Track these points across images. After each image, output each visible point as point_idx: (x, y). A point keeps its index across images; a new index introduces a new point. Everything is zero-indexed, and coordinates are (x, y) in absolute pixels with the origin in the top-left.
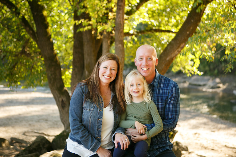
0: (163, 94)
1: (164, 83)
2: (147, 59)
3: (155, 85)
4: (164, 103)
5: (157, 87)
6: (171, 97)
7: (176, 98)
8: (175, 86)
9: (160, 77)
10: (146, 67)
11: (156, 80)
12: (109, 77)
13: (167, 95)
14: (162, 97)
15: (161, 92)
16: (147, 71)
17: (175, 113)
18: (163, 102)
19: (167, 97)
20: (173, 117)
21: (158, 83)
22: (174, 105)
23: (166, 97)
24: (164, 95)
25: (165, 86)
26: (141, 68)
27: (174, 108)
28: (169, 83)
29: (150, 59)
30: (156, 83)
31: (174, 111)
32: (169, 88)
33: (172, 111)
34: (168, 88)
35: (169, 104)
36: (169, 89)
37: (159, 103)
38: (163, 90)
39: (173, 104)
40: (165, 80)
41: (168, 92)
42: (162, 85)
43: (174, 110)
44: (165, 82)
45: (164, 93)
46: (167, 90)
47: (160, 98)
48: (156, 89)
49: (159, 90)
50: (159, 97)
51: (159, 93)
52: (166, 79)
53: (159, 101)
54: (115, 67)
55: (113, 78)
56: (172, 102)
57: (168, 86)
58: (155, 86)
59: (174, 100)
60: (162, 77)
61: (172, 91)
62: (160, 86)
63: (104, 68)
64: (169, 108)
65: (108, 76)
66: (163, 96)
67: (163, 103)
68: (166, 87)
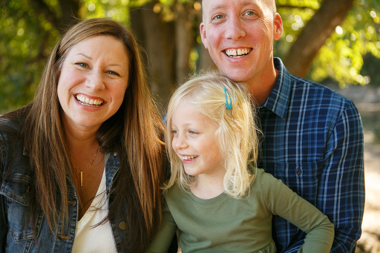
0: (310, 141)
1: (310, 103)
2: (240, 15)
3: (278, 109)
4: (313, 172)
5: (287, 116)
6: (337, 153)
7: (355, 156)
8: (349, 113)
9: (292, 84)
10: (238, 44)
11: (282, 95)
12: (95, 102)
13: (323, 143)
14: (305, 151)
15: (299, 133)
16: (246, 62)
17: (352, 210)
18: (310, 170)
19: (324, 151)
20: (349, 224)
21: (289, 105)
22: (350, 181)
23: (319, 150)
24: (313, 144)
25: (315, 112)
26: (224, 51)
27: (349, 190)
28: (328, 102)
29: (251, 13)
30: (279, 104)
31: (349, 202)
32: (330, 119)
33: (343, 201)
34: (325, 118)
35: (332, 178)
36: (330, 123)
37: (294, 173)
38: (306, 126)
39: (345, 175)
40: (312, 91)
41: (328, 133)
42: (303, 109)
43: (349, 198)
44: (315, 99)
45: (313, 135)
46: (321, 125)
47: (298, 157)
48: (283, 124)
49: (293, 127)
50: (292, 152)
51: (292, 139)
52: (317, 88)
53: (295, 165)
54: (121, 64)
55: (112, 108)
56: (340, 171)
57: (324, 112)
58: (277, 113)
59: (347, 164)
60: (300, 84)
61: (340, 128)
62: (295, 115)
63: (79, 67)
64: (331, 191)
65: (94, 98)
66: (310, 147)
67: (310, 175)
68: (318, 116)
